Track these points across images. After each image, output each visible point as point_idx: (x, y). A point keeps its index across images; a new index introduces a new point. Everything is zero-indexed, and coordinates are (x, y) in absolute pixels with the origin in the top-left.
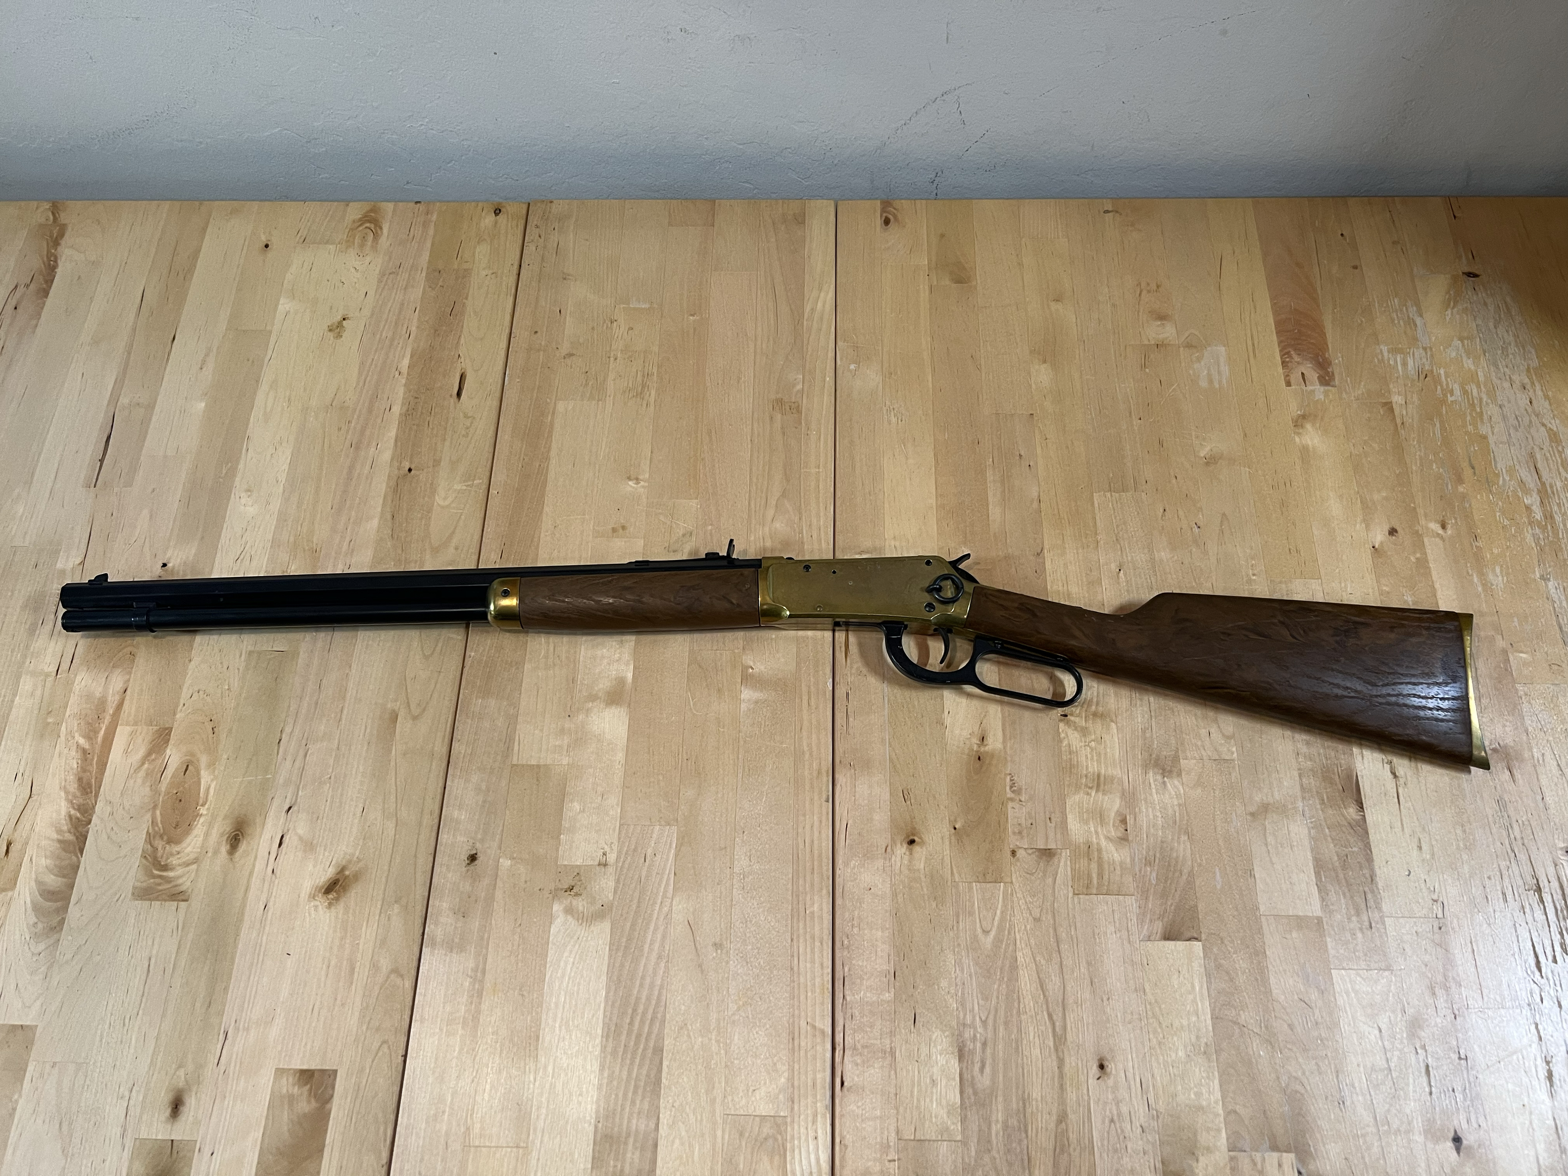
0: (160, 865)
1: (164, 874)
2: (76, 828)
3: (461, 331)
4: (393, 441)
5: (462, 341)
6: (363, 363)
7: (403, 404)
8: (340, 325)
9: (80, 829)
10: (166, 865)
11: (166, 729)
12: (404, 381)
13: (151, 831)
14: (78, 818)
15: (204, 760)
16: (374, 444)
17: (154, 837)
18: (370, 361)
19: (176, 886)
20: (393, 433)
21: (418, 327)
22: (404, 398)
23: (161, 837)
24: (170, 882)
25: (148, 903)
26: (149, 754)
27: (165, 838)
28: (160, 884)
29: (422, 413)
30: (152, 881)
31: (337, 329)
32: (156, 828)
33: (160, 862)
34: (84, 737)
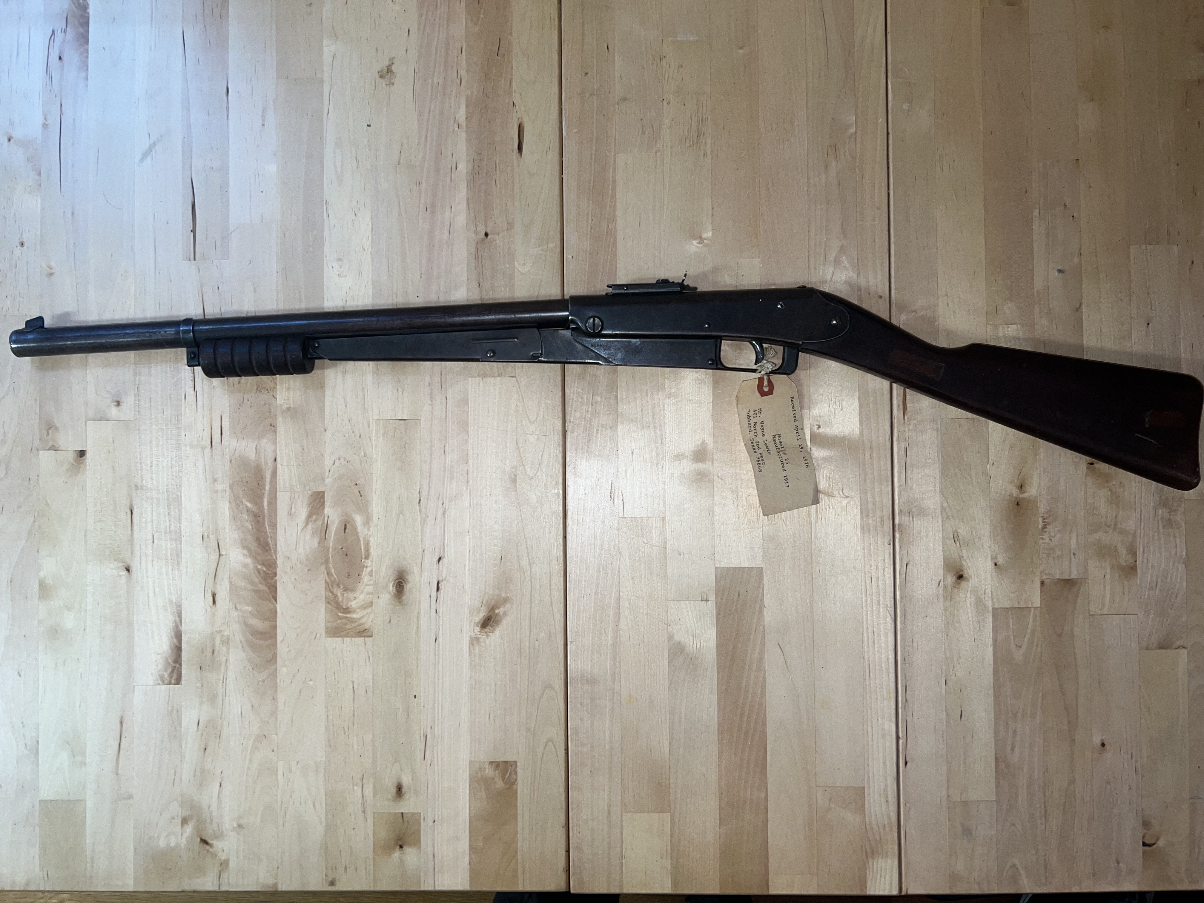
0: (343, 608)
1: (348, 616)
2: (265, 580)
3: (512, 74)
4: (465, 204)
5: (514, 87)
6: (420, 115)
7: (468, 162)
8: (389, 70)
9: (268, 580)
10: (348, 608)
11: (320, 492)
12: (464, 135)
13: (328, 580)
14: (264, 572)
15: (359, 520)
16: (448, 207)
17: (332, 586)
18: (427, 111)
19: (360, 625)
20: (462, 194)
21: (467, 71)
22: (467, 155)
23: (338, 585)
24: (355, 622)
25: (341, 639)
26: (310, 516)
27: (342, 586)
28: (346, 624)
29: (487, 170)
30: (339, 621)
31: (387, 73)
32: (332, 578)
33: (341, 606)
34: (250, 502)
